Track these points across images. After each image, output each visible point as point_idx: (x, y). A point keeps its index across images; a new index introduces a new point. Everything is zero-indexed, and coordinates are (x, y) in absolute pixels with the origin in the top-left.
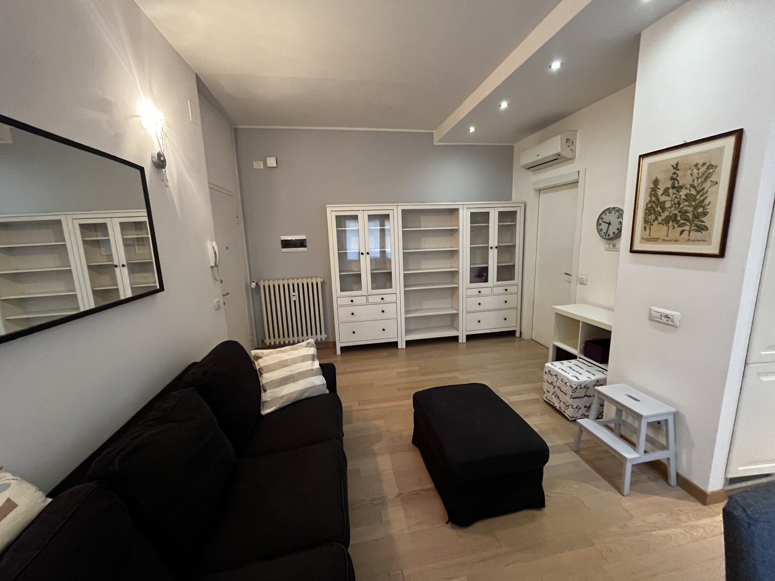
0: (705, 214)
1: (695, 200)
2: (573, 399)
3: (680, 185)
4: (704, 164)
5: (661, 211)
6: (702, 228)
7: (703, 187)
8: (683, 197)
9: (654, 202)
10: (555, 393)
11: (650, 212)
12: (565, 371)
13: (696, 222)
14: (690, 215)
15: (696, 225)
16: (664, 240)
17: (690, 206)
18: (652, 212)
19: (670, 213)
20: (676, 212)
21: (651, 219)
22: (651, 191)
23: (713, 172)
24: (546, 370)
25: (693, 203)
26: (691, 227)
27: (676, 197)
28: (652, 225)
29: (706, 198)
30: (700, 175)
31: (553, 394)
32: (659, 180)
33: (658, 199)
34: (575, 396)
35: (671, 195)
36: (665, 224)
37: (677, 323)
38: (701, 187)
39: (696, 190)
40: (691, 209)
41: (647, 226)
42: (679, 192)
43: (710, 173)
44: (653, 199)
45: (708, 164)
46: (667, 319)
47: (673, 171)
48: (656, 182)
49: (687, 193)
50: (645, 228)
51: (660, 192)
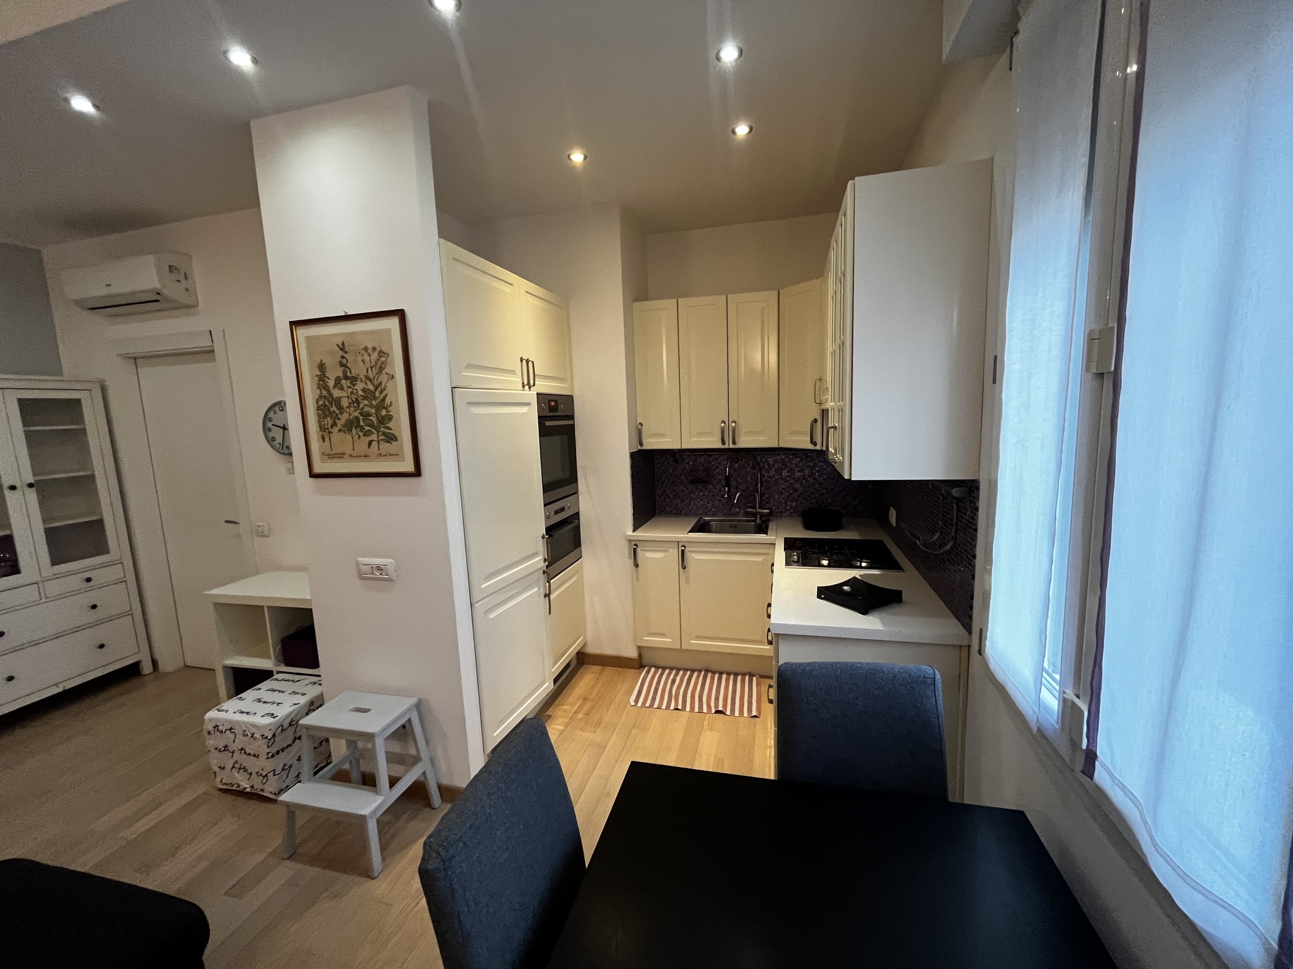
0: (390, 418)
1: (375, 398)
2: (272, 759)
3: (353, 375)
4: (374, 349)
5: (337, 412)
6: (391, 438)
7: (379, 381)
8: (361, 393)
9: (325, 397)
10: (236, 765)
11: (323, 413)
12: (247, 713)
13: (382, 429)
14: (373, 419)
15: (384, 434)
16: (351, 456)
17: (371, 406)
18: (327, 413)
19: (350, 415)
20: (356, 414)
21: (328, 425)
22: (319, 381)
23: (386, 360)
24: (210, 727)
25: (374, 403)
26: (378, 437)
27: (352, 392)
28: (331, 433)
29: (386, 396)
30: (373, 363)
31: (233, 767)
32: (325, 364)
33: (330, 394)
34: (274, 751)
35: (345, 388)
36: (347, 432)
37: (393, 575)
38: (377, 380)
39: (373, 385)
40: (373, 411)
41: (324, 434)
42: (354, 386)
43: (383, 363)
44: (325, 393)
45: (378, 350)
46: (380, 572)
47: (341, 353)
48: (322, 366)
49: (364, 388)
50: (323, 439)
51: (331, 383)
